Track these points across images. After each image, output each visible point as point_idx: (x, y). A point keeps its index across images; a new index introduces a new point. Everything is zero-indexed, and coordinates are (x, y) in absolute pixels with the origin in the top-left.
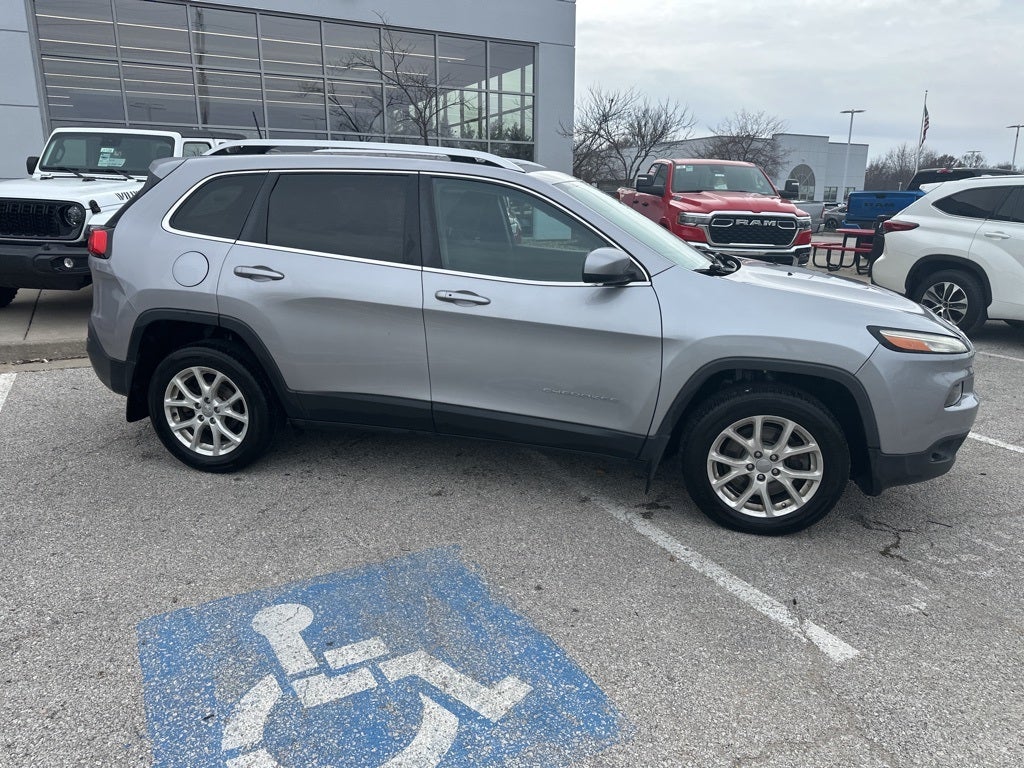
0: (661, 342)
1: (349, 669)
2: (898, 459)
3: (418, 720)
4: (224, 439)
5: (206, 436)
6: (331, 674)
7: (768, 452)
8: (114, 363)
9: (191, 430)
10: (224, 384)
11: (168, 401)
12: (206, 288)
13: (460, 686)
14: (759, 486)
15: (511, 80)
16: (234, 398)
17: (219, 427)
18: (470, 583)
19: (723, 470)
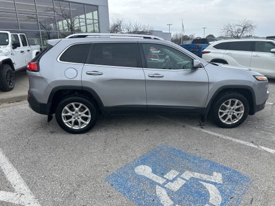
0: (209, 83)
1: (174, 179)
2: (259, 106)
3: (205, 188)
4: (82, 123)
5: (76, 123)
6: (172, 181)
7: (232, 108)
8: (42, 105)
9: (71, 122)
10: (82, 107)
11: (63, 114)
12: (78, 78)
13: (205, 177)
14: (230, 116)
15: (89, 15)
16: (86, 111)
17: (80, 120)
18: (180, 151)
19: (221, 113)
